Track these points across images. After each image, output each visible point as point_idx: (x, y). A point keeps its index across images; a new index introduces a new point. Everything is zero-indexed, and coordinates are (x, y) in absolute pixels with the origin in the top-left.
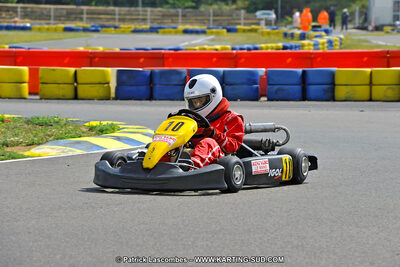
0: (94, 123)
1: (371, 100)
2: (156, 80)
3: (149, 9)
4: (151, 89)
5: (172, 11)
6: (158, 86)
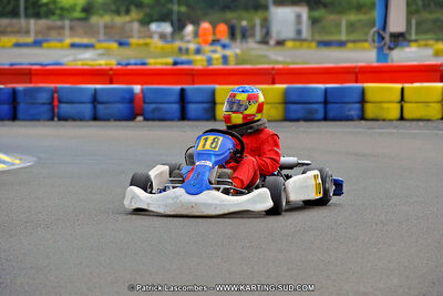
2: (20, 98)
3: (32, 21)
4: (15, 108)
5: (59, 23)
6: (22, 105)
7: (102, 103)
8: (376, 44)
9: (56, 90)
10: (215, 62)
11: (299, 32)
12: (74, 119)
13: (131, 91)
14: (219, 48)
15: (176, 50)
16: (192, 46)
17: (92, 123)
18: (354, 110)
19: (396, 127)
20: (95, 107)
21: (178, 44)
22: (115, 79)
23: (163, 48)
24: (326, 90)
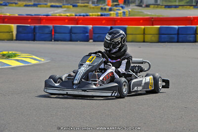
0: (5, 53)
1: (144, 42)
2: (37, 31)
4: (34, 35)
6: (38, 34)
13: (87, 28)
18: (191, 38)
20: (71, 35)
21: (101, 6)
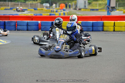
2: (6, 24)
3: (10, 3)
4: (5, 27)
5: (17, 3)
6: (7, 26)
7: (30, 26)
8: (107, 10)
9: (16, 22)
10: (61, 15)
11: (85, 6)
12: (22, 30)
13: (38, 22)
14: (63, 11)
15: (50, 11)
16: (55, 10)
17: (27, 31)
18: (101, 28)
19: (112, 33)
20: (27, 27)
21: (51, 9)
22: (33, 19)
23: (47, 11)
24: (93, 22)
